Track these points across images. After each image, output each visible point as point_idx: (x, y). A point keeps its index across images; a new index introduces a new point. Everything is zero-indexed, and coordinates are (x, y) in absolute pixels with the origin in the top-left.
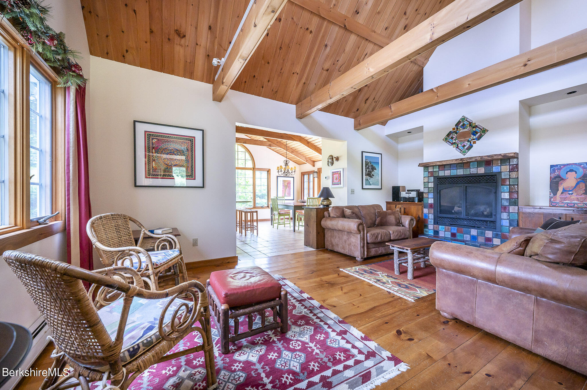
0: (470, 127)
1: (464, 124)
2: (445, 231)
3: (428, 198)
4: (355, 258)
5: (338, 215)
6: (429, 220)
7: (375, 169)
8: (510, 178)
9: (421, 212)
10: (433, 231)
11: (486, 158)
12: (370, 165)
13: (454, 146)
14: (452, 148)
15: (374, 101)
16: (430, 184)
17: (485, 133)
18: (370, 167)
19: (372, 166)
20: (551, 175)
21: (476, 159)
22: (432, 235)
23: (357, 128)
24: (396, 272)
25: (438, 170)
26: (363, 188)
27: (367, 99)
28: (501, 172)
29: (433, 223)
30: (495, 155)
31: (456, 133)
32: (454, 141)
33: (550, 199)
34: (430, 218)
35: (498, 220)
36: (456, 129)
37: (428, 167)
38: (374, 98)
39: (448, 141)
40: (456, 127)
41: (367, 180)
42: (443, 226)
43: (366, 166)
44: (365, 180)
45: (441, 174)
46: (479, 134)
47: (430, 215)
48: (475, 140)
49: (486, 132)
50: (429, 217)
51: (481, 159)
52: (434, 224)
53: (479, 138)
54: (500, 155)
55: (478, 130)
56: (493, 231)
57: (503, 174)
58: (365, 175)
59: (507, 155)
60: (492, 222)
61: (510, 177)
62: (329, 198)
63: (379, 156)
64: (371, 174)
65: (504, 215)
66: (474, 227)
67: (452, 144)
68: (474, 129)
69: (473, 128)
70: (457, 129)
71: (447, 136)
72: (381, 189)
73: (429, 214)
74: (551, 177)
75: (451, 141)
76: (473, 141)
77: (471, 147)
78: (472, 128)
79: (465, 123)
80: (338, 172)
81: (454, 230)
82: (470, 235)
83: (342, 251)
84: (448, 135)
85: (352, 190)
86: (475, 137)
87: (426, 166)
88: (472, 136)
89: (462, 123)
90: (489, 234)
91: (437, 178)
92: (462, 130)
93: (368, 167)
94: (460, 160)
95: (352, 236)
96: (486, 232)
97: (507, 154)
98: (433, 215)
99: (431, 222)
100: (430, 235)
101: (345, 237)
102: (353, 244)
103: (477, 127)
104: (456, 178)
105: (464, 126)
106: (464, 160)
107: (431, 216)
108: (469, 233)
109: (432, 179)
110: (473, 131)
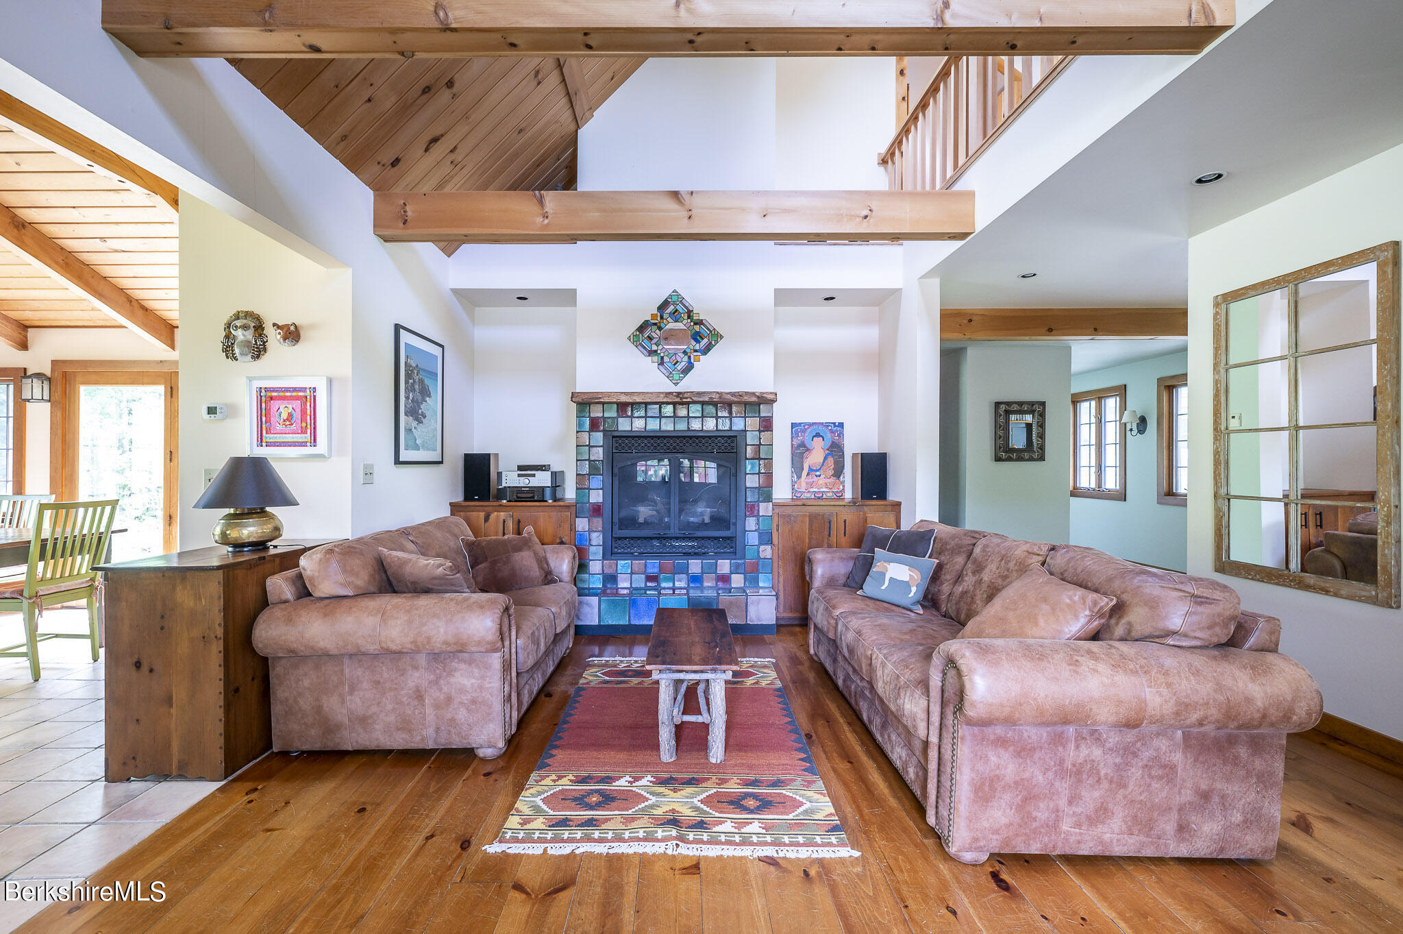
0: (689, 320)
1: (677, 310)
2: (632, 573)
3: (589, 489)
4: (472, 750)
5: (360, 583)
6: (592, 549)
7: (429, 396)
8: (760, 444)
9: (567, 526)
10: (601, 577)
11: (729, 397)
12: (417, 378)
13: (655, 358)
14: (650, 363)
15: (452, 157)
16: (594, 450)
17: (717, 342)
18: (417, 387)
19: (421, 381)
20: (792, 441)
21: (711, 398)
22: (599, 588)
23: (387, 233)
24: (667, 752)
25: (615, 415)
26: (398, 462)
27: (435, 140)
28: (745, 431)
29: (600, 557)
30: (747, 393)
31: (660, 328)
32: (654, 348)
33: (793, 486)
34: (594, 543)
35: (739, 534)
36: (659, 318)
37: (590, 404)
38: (455, 148)
39: (641, 344)
40: (659, 314)
41: (409, 431)
42: (626, 562)
43: (407, 382)
44: (405, 429)
45: (624, 425)
46: (706, 340)
47: (594, 535)
48: (699, 354)
49: (719, 340)
50: (590, 540)
51: (720, 397)
52: (604, 558)
53: (706, 350)
54: (753, 394)
55: (704, 331)
56: (731, 559)
57: (748, 434)
58: (406, 415)
59: (765, 395)
60: (728, 538)
61: (760, 442)
62: (268, 509)
63: (437, 351)
64: (420, 411)
65: (751, 523)
66: (696, 555)
67: (652, 353)
68: (697, 328)
69: (695, 324)
70: (662, 317)
71: (637, 330)
72: (441, 462)
73: (590, 531)
74: (792, 445)
75: (646, 343)
76: (695, 354)
77: (689, 368)
78: (692, 324)
79: (678, 307)
80: (303, 389)
81: (653, 566)
82: (687, 574)
83: (398, 741)
84: (642, 329)
85: (366, 467)
86: (697, 347)
87: (584, 403)
88: (693, 343)
89: (670, 307)
90: (724, 566)
91: (613, 437)
92: (672, 325)
93: (413, 385)
94: (677, 396)
95: (462, 666)
96: (720, 561)
97: (763, 393)
98: (601, 536)
99: (595, 553)
100: (593, 589)
101: (417, 678)
102: (465, 698)
103: (703, 324)
104: (659, 437)
105: (676, 316)
106: (686, 395)
107: (597, 538)
108: (684, 570)
109: (598, 437)
110: (694, 331)
